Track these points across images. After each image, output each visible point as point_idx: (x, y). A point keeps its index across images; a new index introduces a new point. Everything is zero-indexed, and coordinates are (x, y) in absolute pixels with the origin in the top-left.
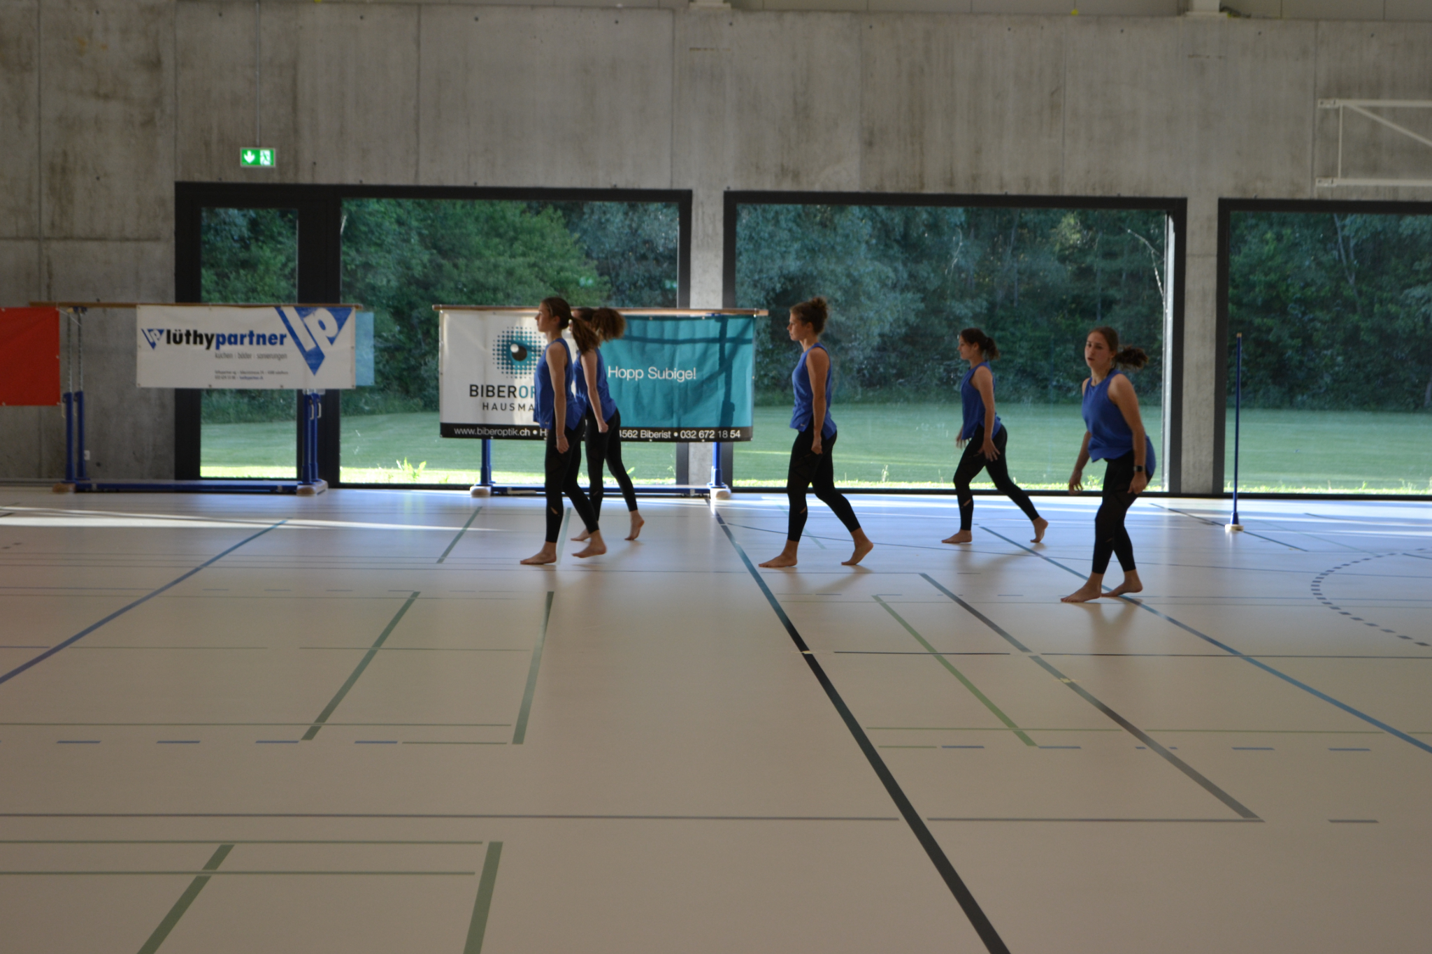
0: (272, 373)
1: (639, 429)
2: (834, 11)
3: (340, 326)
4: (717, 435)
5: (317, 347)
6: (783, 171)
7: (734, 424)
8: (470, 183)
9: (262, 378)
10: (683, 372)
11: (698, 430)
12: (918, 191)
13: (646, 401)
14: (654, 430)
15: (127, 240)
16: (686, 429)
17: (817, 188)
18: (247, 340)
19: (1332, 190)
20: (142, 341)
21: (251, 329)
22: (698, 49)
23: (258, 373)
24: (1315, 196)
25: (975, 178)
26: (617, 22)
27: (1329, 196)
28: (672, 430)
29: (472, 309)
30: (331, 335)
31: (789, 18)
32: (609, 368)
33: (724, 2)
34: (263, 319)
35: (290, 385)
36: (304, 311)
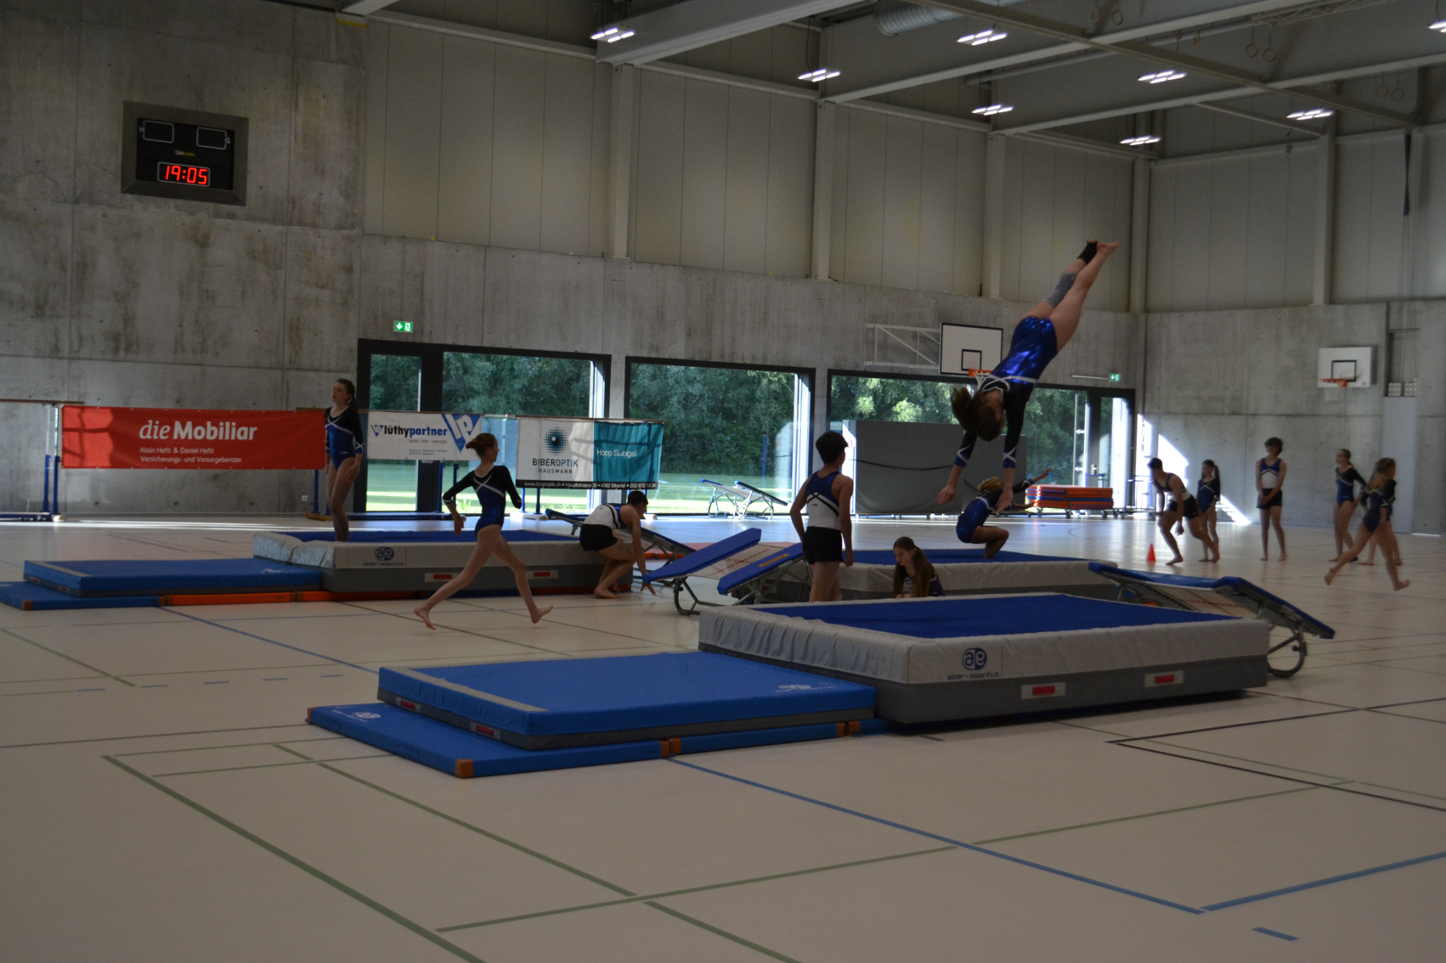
0: (439, 451)
1: (611, 483)
2: (676, 266)
3: (474, 425)
4: (646, 486)
5: (462, 437)
6: (652, 347)
7: (654, 480)
8: (508, 347)
9: (432, 453)
10: (630, 452)
11: (638, 483)
12: (708, 360)
13: (614, 468)
14: (617, 483)
15: (331, 371)
16: (633, 483)
17: (666, 356)
18: (426, 432)
19: (870, 366)
20: (370, 432)
21: (429, 426)
22: (616, 280)
23: (430, 450)
24: (863, 370)
25: (732, 354)
26: (579, 264)
27: (868, 370)
28: (626, 483)
29: (535, 417)
30: (469, 430)
31: (656, 267)
32: (597, 450)
33: (627, 256)
34: (435, 420)
35: (448, 458)
36: (456, 416)
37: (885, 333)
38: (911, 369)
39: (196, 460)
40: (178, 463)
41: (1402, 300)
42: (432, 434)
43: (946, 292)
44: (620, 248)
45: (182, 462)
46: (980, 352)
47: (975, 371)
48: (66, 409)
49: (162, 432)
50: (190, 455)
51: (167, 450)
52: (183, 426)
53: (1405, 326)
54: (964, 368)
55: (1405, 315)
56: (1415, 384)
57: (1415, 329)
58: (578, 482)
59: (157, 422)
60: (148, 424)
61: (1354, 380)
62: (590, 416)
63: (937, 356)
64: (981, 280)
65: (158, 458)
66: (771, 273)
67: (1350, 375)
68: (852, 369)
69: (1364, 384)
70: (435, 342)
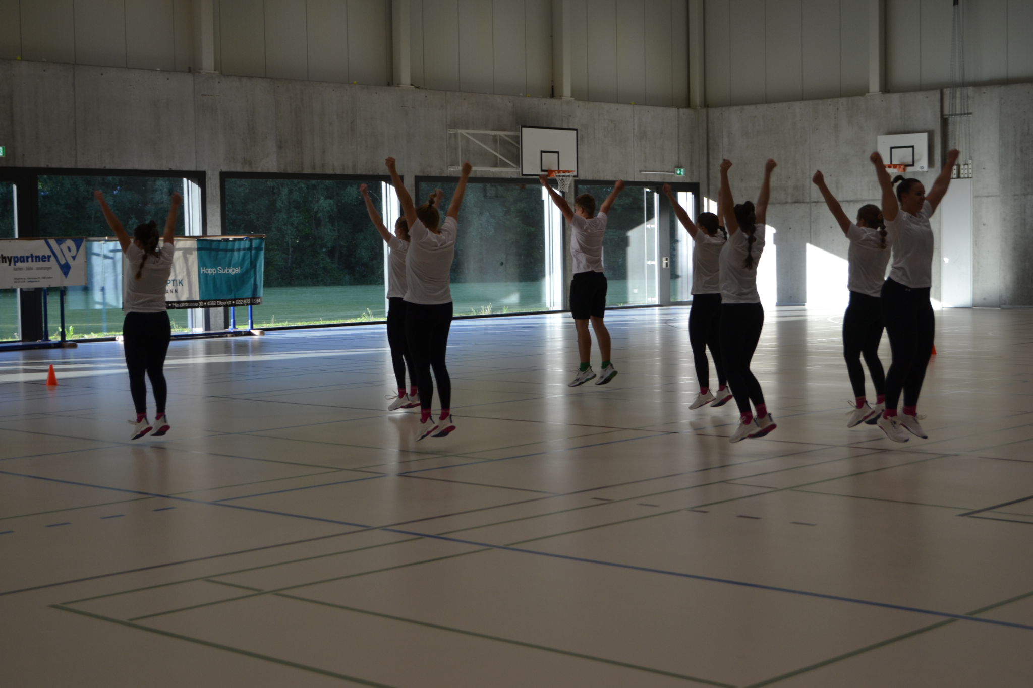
0: (44, 278)
1: (216, 301)
2: (263, 78)
3: (78, 249)
4: (251, 302)
5: (67, 262)
6: (245, 162)
7: (257, 296)
8: (102, 167)
9: (39, 281)
10: (234, 269)
11: (243, 299)
12: (301, 172)
13: (219, 285)
14: (223, 301)
16: (238, 299)
17: (259, 170)
18: (30, 259)
19: (454, 171)
21: (32, 253)
22: (206, 95)
23: (37, 278)
24: (449, 175)
25: (323, 165)
26: (168, 79)
28: (232, 300)
30: (74, 255)
31: (244, 80)
32: (202, 268)
33: (215, 70)
34: (38, 246)
35: (54, 284)
36: (59, 242)
37: (468, 138)
38: (493, 172)
41: (954, 85)
42: (36, 261)
43: (521, 94)
44: (208, 62)
46: (558, 152)
47: (554, 171)
53: (957, 113)
54: (543, 169)
55: (958, 101)
56: (970, 166)
57: (969, 114)
58: (185, 302)
61: (913, 165)
62: (187, 234)
63: (517, 158)
64: (552, 81)
66: (355, 82)
67: (909, 160)
68: (438, 175)
69: (922, 168)
70: (29, 164)
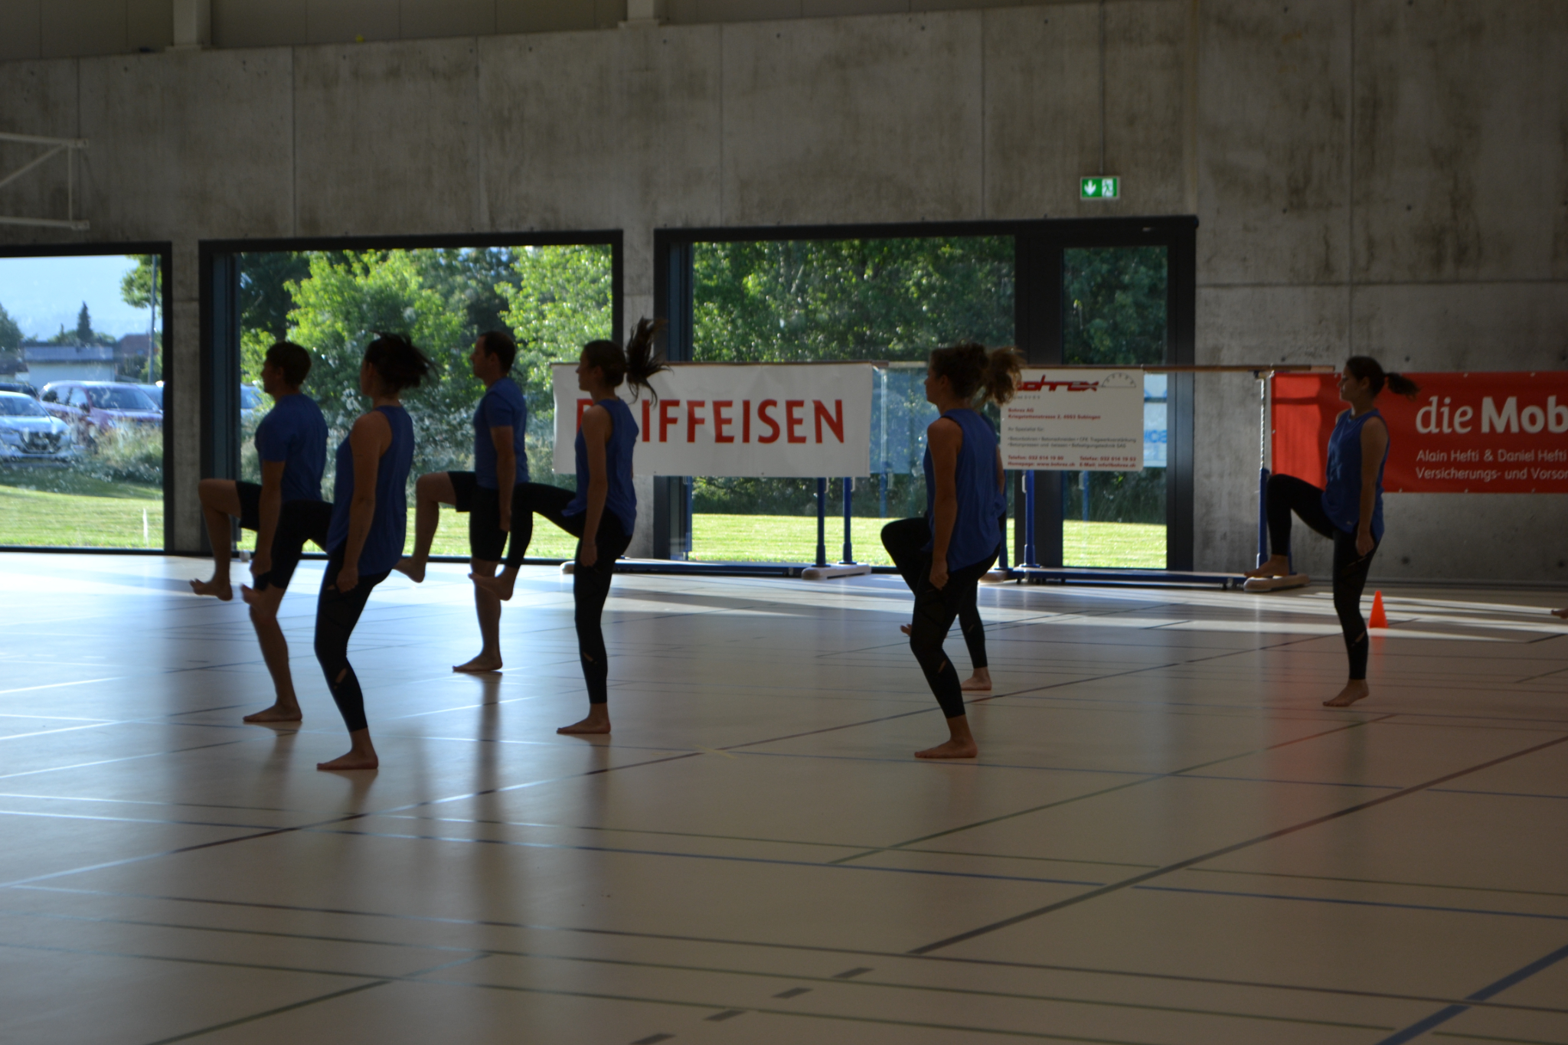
39: (1529, 473)
40: (1492, 481)
45: (1501, 478)
48: (1279, 380)
49: (1457, 420)
50: (1519, 465)
51: (1471, 455)
52: (1499, 407)
59: (1447, 400)
60: (1430, 404)
65: (1453, 471)
